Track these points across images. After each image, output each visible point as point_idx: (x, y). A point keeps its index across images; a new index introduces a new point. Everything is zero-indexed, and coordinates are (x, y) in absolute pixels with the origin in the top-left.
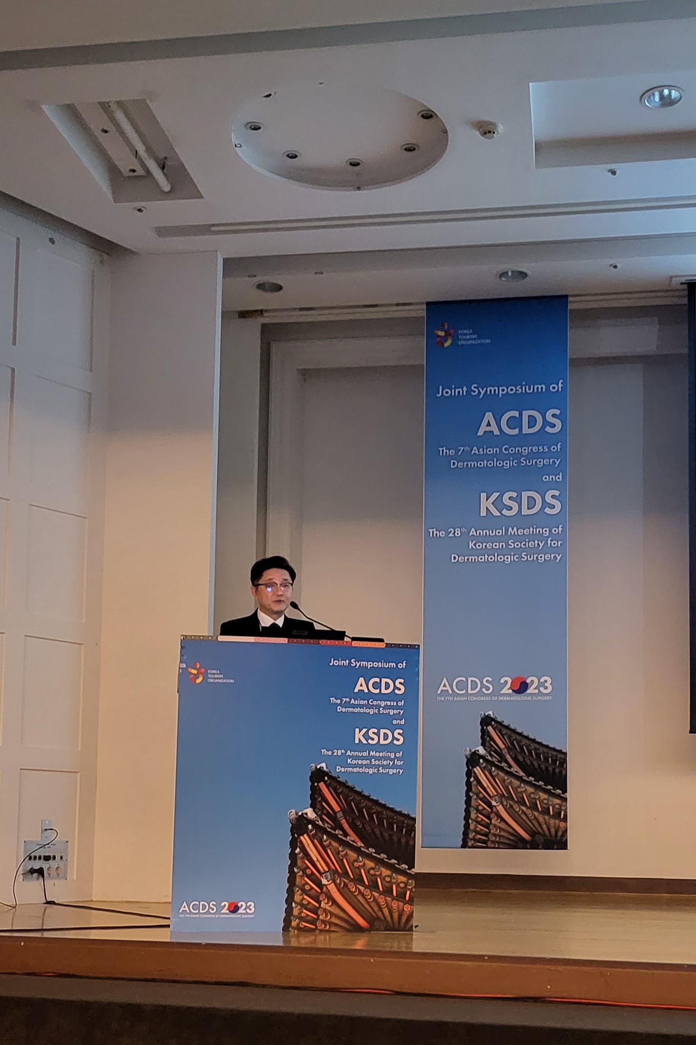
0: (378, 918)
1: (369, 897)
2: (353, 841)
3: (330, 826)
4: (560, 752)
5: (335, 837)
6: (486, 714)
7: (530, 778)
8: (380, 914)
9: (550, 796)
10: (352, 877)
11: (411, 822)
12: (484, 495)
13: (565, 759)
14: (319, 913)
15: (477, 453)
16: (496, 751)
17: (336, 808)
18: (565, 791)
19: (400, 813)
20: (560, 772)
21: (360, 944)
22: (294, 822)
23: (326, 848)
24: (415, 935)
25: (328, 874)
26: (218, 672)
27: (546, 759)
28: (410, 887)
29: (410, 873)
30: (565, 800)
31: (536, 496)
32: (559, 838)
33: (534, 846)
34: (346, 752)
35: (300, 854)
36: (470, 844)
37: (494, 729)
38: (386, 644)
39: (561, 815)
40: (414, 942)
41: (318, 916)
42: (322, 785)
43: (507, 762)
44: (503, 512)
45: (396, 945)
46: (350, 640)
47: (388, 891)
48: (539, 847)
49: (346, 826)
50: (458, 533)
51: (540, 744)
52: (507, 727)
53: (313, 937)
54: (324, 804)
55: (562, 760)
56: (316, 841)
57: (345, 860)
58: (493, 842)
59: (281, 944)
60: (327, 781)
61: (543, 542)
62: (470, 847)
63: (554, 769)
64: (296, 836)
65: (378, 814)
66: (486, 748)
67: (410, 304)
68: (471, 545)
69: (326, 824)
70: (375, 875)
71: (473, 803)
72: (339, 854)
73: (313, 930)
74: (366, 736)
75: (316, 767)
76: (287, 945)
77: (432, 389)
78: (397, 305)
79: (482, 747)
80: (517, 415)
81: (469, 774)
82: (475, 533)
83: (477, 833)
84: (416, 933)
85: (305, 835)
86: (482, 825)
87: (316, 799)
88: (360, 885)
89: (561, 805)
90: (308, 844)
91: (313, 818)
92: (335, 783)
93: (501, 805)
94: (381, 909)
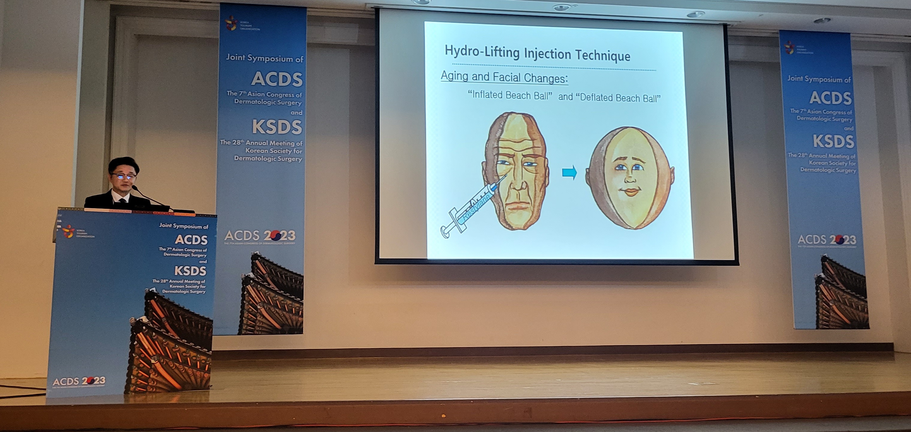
0: (188, 383)
1: (182, 370)
2: (172, 336)
3: (157, 327)
4: (300, 275)
5: (161, 334)
6: (255, 253)
7: (281, 291)
8: (189, 380)
9: (293, 302)
10: (171, 358)
11: (210, 323)
12: (255, 121)
13: (303, 280)
14: (149, 381)
15: (251, 95)
16: (261, 276)
17: (162, 315)
18: (302, 299)
19: (203, 318)
20: (300, 287)
21: (175, 399)
22: (133, 325)
23: (155, 341)
24: (211, 392)
25: (156, 357)
26: (84, 231)
27: (291, 280)
28: (208, 363)
29: (208, 354)
30: (302, 304)
31: (286, 122)
32: (298, 327)
33: (283, 332)
34: (169, 281)
35: (137, 345)
36: (243, 332)
37: (260, 262)
38: (196, 214)
39: (299, 313)
40: (210, 396)
41: (148, 383)
42: (153, 301)
43: (267, 282)
44: (267, 132)
45: (198, 399)
46: (172, 211)
47: (194, 366)
48: (286, 333)
49: (168, 327)
50: (239, 143)
51: (288, 271)
52: (268, 261)
53: (144, 397)
54: (154, 313)
55: (301, 281)
56: (148, 336)
57: (167, 348)
58: (257, 331)
59: (123, 403)
60: (156, 299)
61: (291, 151)
62: (243, 335)
63: (296, 286)
64: (135, 333)
65: (189, 318)
66: (255, 273)
67: (210, 3)
68: (247, 150)
69: (155, 326)
70: (186, 356)
71: (246, 307)
72: (163, 344)
73: (144, 392)
74: (182, 271)
75: (149, 290)
76: (127, 403)
77: (223, 56)
78: (202, 2)
79: (252, 273)
80: (276, 75)
81: (243, 289)
82: (249, 143)
83: (248, 325)
84: (212, 391)
85: (141, 333)
86: (250, 321)
87: (148, 311)
88: (176, 363)
89: (300, 308)
90: (143, 339)
91: (146, 322)
92: (162, 301)
93: (263, 309)
94: (189, 377)
